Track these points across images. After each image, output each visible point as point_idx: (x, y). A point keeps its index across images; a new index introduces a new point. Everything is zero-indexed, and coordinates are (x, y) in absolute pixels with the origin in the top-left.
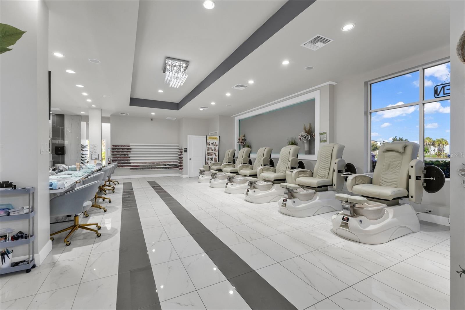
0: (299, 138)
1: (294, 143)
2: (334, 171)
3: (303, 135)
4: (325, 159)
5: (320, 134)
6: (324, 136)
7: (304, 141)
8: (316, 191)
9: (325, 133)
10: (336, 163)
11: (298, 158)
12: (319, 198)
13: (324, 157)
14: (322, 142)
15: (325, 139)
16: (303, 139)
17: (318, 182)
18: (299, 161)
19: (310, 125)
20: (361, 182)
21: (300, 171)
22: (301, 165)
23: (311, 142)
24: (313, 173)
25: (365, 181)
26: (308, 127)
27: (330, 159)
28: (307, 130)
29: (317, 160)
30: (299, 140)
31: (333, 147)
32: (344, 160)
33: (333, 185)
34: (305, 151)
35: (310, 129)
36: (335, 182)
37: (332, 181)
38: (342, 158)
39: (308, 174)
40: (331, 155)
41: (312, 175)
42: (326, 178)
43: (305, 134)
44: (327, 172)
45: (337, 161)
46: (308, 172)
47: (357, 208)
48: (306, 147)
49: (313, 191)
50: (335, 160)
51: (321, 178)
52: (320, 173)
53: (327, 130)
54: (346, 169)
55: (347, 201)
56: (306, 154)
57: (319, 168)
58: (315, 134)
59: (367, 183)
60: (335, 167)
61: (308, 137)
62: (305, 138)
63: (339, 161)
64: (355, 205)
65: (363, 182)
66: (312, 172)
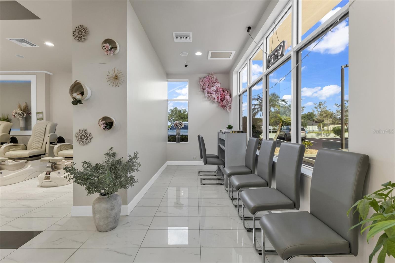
0: (13, 115)
1: (7, 120)
2: (47, 143)
3: (17, 112)
4: (39, 134)
5: (37, 113)
6: (41, 115)
7: (19, 118)
8: (28, 161)
9: (42, 113)
10: (48, 137)
11: (10, 135)
12: (30, 166)
13: (38, 132)
14: (39, 120)
15: (42, 117)
16: (18, 116)
17: (29, 153)
18: (11, 136)
19: (26, 104)
20: (66, 148)
21: (10, 146)
22: (14, 140)
23: (28, 119)
24: (26, 147)
25: (69, 148)
26: (23, 106)
27: (44, 134)
28: (22, 108)
29: (31, 135)
30: (13, 117)
31: (47, 125)
32: (57, 134)
33: (46, 154)
34: (20, 127)
35: (26, 108)
36: (47, 151)
37: (45, 151)
38: (55, 133)
39: (21, 148)
40: (44, 131)
41: (26, 148)
42: (40, 149)
43: (20, 112)
44: (41, 144)
45: (49, 135)
46: (21, 146)
47: (58, 165)
48: (22, 123)
49: (25, 161)
50: (48, 134)
51: (35, 149)
52: (34, 146)
53: (44, 110)
54: (58, 141)
55: (50, 162)
56: (21, 130)
57: (33, 141)
58: (32, 113)
59: (71, 149)
60: (47, 140)
61: (23, 114)
62: (20, 115)
63: (51, 136)
64: (56, 163)
65: (67, 149)
66: (26, 145)
